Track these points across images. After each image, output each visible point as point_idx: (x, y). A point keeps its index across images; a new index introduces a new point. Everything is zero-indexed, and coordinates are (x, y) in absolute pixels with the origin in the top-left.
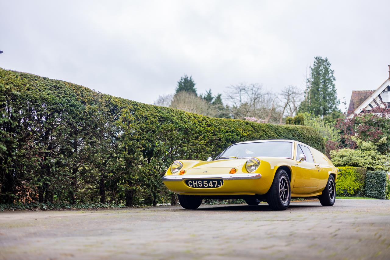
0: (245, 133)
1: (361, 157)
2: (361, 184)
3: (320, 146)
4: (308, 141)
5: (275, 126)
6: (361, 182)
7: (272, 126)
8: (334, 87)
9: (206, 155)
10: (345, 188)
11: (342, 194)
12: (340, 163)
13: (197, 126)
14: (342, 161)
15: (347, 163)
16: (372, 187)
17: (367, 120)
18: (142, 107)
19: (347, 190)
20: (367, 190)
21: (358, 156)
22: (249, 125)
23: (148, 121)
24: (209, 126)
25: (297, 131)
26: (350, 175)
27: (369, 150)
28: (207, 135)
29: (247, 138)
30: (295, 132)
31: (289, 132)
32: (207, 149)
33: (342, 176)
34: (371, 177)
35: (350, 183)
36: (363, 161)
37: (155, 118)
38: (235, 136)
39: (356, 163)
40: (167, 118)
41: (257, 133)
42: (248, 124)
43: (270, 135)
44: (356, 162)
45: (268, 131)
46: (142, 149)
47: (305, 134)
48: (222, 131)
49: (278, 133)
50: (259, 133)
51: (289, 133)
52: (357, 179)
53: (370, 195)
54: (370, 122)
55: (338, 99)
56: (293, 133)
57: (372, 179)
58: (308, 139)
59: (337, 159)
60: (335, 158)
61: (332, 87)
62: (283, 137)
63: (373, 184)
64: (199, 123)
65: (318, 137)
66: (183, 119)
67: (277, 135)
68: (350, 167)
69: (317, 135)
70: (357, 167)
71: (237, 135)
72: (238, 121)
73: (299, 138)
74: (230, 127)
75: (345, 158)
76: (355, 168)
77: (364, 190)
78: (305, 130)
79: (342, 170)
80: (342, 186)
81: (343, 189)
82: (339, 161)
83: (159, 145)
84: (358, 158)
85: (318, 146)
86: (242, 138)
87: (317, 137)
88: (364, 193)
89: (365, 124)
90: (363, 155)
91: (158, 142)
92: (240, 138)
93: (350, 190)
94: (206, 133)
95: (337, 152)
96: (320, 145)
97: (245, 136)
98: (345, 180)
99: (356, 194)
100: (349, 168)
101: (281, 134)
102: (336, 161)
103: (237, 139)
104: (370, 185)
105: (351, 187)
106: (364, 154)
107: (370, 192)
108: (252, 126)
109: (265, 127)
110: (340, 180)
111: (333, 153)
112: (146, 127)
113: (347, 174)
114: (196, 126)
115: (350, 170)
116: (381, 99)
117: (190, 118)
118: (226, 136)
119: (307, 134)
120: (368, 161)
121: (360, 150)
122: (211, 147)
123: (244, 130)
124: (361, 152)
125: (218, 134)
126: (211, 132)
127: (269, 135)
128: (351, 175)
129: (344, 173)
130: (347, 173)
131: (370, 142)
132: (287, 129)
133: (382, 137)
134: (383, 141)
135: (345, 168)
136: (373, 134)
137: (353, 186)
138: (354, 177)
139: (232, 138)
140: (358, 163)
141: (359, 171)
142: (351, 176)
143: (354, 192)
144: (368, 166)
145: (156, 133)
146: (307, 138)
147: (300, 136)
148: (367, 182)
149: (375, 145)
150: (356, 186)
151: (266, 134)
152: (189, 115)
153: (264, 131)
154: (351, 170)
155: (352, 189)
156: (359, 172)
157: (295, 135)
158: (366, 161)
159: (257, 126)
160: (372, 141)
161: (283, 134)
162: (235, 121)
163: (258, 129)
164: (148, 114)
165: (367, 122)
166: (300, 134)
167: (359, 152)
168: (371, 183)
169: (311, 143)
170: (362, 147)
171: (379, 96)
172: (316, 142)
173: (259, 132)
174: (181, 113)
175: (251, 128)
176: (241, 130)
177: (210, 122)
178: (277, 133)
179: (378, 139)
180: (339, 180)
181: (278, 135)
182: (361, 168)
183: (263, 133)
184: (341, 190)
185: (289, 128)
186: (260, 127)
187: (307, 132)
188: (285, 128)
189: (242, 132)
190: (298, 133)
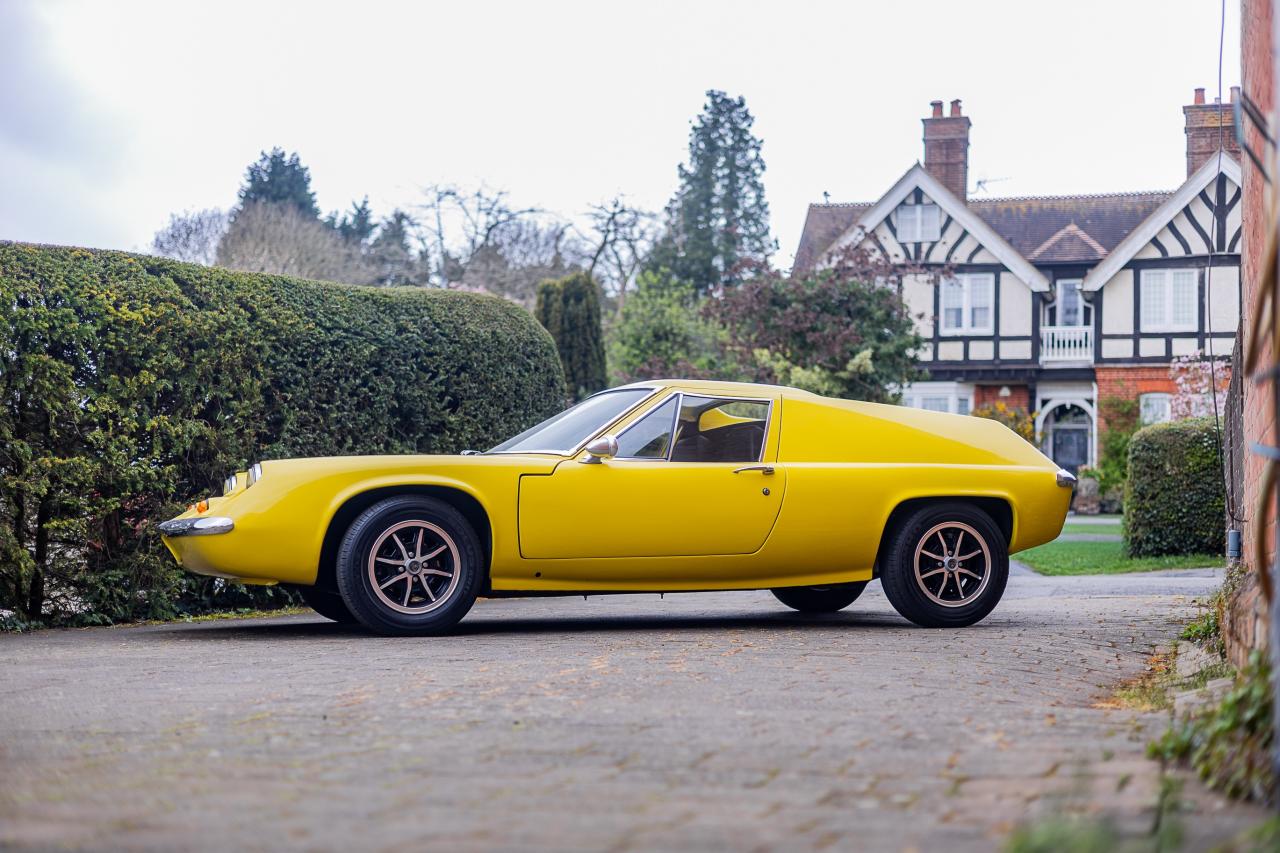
0: (132, 307)
3: (536, 377)
4: (474, 354)
5: (312, 287)
7: (294, 287)
8: (759, 197)
17: (809, 292)
22: (163, 276)
25: (425, 312)
29: (143, 330)
30: (411, 314)
31: (383, 312)
38: (70, 321)
41: (202, 313)
42: (164, 269)
43: (273, 322)
45: (265, 306)
47: (465, 324)
49: (320, 316)
50: (216, 313)
51: (382, 316)
54: (819, 301)
55: (772, 235)
56: (403, 317)
58: (477, 345)
61: (753, 194)
62: (346, 330)
65: (527, 338)
67: (311, 325)
69: (522, 328)
72: (108, 259)
73: (427, 341)
74: (45, 280)
78: (466, 309)
85: (521, 375)
86: (115, 331)
87: (519, 340)
89: (806, 305)
96: (537, 369)
97: (129, 324)
101: (337, 319)
108: (177, 280)
109: (256, 287)
116: (894, 231)
119: (470, 326)
123: (132, 297)
127: (267, 324)
131: (817, 369)
132: (375, 302)
133: (858, 352)
134: (860, 366)
136: (829, 343)
139: (52, 328)
146: (469, 341)
147: (437, 330)
149: (837, 379)
151: (251, 320)
153: (244, 306)
157: (412, 327)
159: (208, 284)
160: (825, 364)
161: (347, 320)
162: (85, 257)
163: (213, 294)
165: (810, 298)
166: (437, 325)
169: (487, 362)
171: (888, 220)
172: (513, 359)
173: (215, 309)
175: (175, 292)
176: (106, 298)
178: (313, 316)
179: (846, 361)
181: (320, 324)
183: (237, 314)
185: (385, 296)
186: (229, 287)
187: (472, 316)
188: (367, 299)
189: (116, 306)
190: (427, 318)
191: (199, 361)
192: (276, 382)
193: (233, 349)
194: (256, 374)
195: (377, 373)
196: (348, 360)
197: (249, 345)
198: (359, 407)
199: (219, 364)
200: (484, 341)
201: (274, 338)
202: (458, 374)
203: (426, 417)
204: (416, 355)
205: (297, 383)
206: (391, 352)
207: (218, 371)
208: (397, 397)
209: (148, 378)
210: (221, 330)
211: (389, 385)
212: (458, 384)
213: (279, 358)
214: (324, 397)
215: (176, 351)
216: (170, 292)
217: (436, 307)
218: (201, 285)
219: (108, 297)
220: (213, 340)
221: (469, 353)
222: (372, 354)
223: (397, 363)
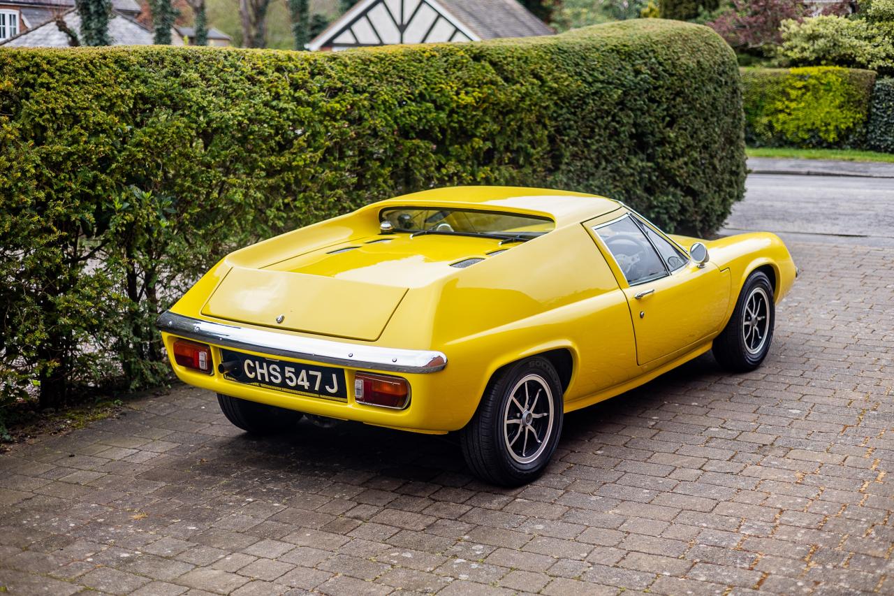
0: (467, 93)
1: (866, 38)
2: (858, 116)
4: (686, 82)
5: (577, 48)
6: (858, 109)
7: (566, 52)
9: (322, 197)
10: (813, 124)
11: (804, 140)
12: (806, 54)
13: (286, 106)
14: (811, 49)
15: (824, 56)
16: (887, 123)
18: (62, 72)
19: (820, 131)
20: (873, 131)
21: (856, 38)
22: (483, 62)
23: (77, 129)
24: (333, 92)
25: (651, 54)
26: (830, 90)
27: (888, 20)
28: (323, 130)
29: (476, 109)
30: (643, 58)
31: (623, 60)
32: (328, 175)
33: (809, 94)
34: (886, 95)
35: (828, 112)
36: (869, 48)
37: (109, 109)
38: (430, 112)
39: (850, 56)
40: (161, 97)
41: (510, 88)
42: (483, 56)
43: (555, 85)
44: (849, 52)
45: (549, 74)
46: (58, 234)
47: (679, 59)
48: (384, 102)
49: (585, 74)
50: (518, 86)
51: (624, 63)
52: (849, 102)
53: (879, 146)
56: (638, 62)
57: (890, 100)
58: (687, 74)
59: (798, 43)
60: (795, 41)
62: (602, 82)
63: (889, 116)
64: (295, 91)
65: (720, 60)
66: (231, 87)
67: (579, 83)
68: (831, 68)
69: (717, 52)
70: (851, 70)
71: (439, 108)
72: (447, 55)
73: (654, 78)
74: (412, 83)
75: (821, 43)
76: (847, 70)
77: (864, 131)
78: (678, 46)
79: (811, 77)
80: (805, 119)
81: (809, 127)
82: (803, 50)
83: (127, 204)
84: (856, 42)
85: (716, 91)
86: (457, 113)
87: (715, 63)
88: (863, 139)
90: (870, 32)
91: (124, 195)
92: (450, 115)
93: (827, 131)
94: (321, 122)
95: (799, 26)
97: (465, 107)
98: (816, 105)
99: (842, 140)
100: (829, 71)
101: (596, 74)
102: (796, 50)
103: (436, 120)
104: (883, 117)
105: (829, 124)
106: (872, 29)
107: (881, 136)
108: (493, 64)
109: (542, 59)
110: (803, 104)
111: (788, 28)
112: (70, 154)
113: (822, 87)
114: (282, 105)
115: (830, 75)
117: (263, 78)
118: (395, 119)
119: (683, 60)
120: (882, 50)
121: (864, 18)
122: (342, 165)
123: (466, 85)
124: (865, 26)
125: (367, 116)
126: (338, 117)
127: (551, 88)
128: (834, 89)
129: (814, 86)
130: (822, 84)
132: (618, 52)
135: (819, 70)
137: (837, 121)
138: (841, 95)
139: (420, 119)
140: (855, 56)
141: (856, 79)
142: (831, 94)
143: (838, 136)
144: (881, 63)
145: (114, 166)
146: (682, 72)
147: (661, 68)
148: (874, 110)
150: (843, 120)
151: (541, 87)
152: (260, 64)
153: (536, 76)
154: (832, 78)
155: (831, 128)
156: (855, 82)
157: (644, 69)
158: (877, 49)
159: (513, 62)
161: (602, 73)
162: (433, 56)
163: (516, 70)
164: (81, 97)
166: (660, 64)
167: (860, 24)
168: (885, 112)
169: (694, 86)
170: (868, 11)
172: (711, 80)
173: (518, 82)
174: (224, 66)
175: (492, 74)
176: (449, 88)
177: (340, 79)
178: (580, 74)
180: (800, 103)
181: (585, 81)
182: (861, 71)
183: (533, 84)
184: (803, 130)
185: (625, 46)
186: (525, 62)
187: (683, 52)
188: (613, 50)
189: (457, 94)
190: (653, 60)
191: (509, 124)
192: (558, 131)
193: (530, 111)
194: (545, 126)
195: (621, 110)
196: (603, 104)
197: (541, 106)
198: (610, 137)
199: (522, 123)
200: (692, 70)
201: (556, 98)
202: (674, 99)
203: (654, 136)
204: (647, 91)
205: (570, 127)
206: (631, 92)
207: (520, 128)
208: (635, 125)
209: (478, 143)
210: (522, 99)
211: (629, 116)
212: (674, 106)
213: (560, 112)
214: (587, 134)
215: (495, 119)
216: (490, 76)
217: (658, 48)
218: (508, 64)
219: (452, 87)
220: (518, 107)
221: (682, 81)
222: (619, 97)
223: (635, 100)
